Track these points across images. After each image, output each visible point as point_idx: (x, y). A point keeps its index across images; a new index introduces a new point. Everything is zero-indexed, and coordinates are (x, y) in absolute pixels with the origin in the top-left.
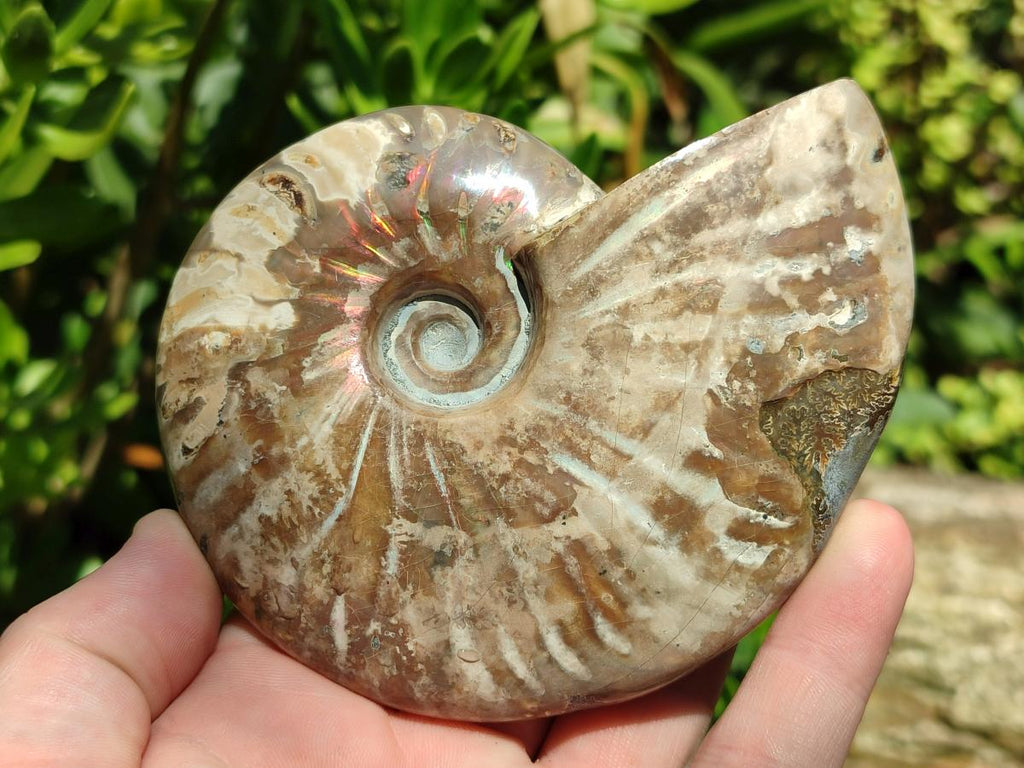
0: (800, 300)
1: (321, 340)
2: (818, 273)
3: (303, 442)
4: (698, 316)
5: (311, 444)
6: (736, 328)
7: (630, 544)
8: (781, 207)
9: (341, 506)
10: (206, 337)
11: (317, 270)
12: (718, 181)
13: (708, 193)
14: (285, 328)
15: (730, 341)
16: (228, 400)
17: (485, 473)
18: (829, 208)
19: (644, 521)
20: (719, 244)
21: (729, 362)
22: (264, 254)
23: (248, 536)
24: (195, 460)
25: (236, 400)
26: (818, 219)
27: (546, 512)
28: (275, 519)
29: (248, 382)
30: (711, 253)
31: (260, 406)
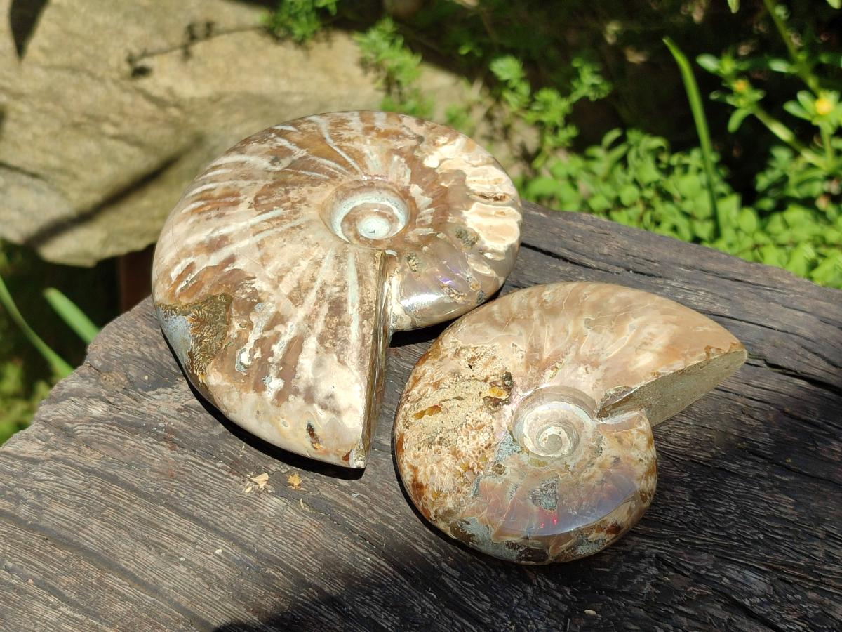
0: (265, 338)
2: (272, 354)
3: (369, 142)
4: (291, 289)
5: (366, 144)
6: (273, 302)
7: (220, 222)
8: (314, 353)
9: (329, 141)
11: (443, 184)
12: (347, 331)
13: (344, 322)
14: (425, 160)
15: (270, 297)
16: (411, 132)
17: (296, 187)
18: (298, 378)
19: (224, 231)
20: (317, 316)
21: (261, 292)
22: (468, 173)
23: (349, 117)
25: (408, 133)
26: (297, 369)
27: (260, 198)
28: (346, 124)
29: (413, 140)
30: (315, 309)
31: (398, 138)
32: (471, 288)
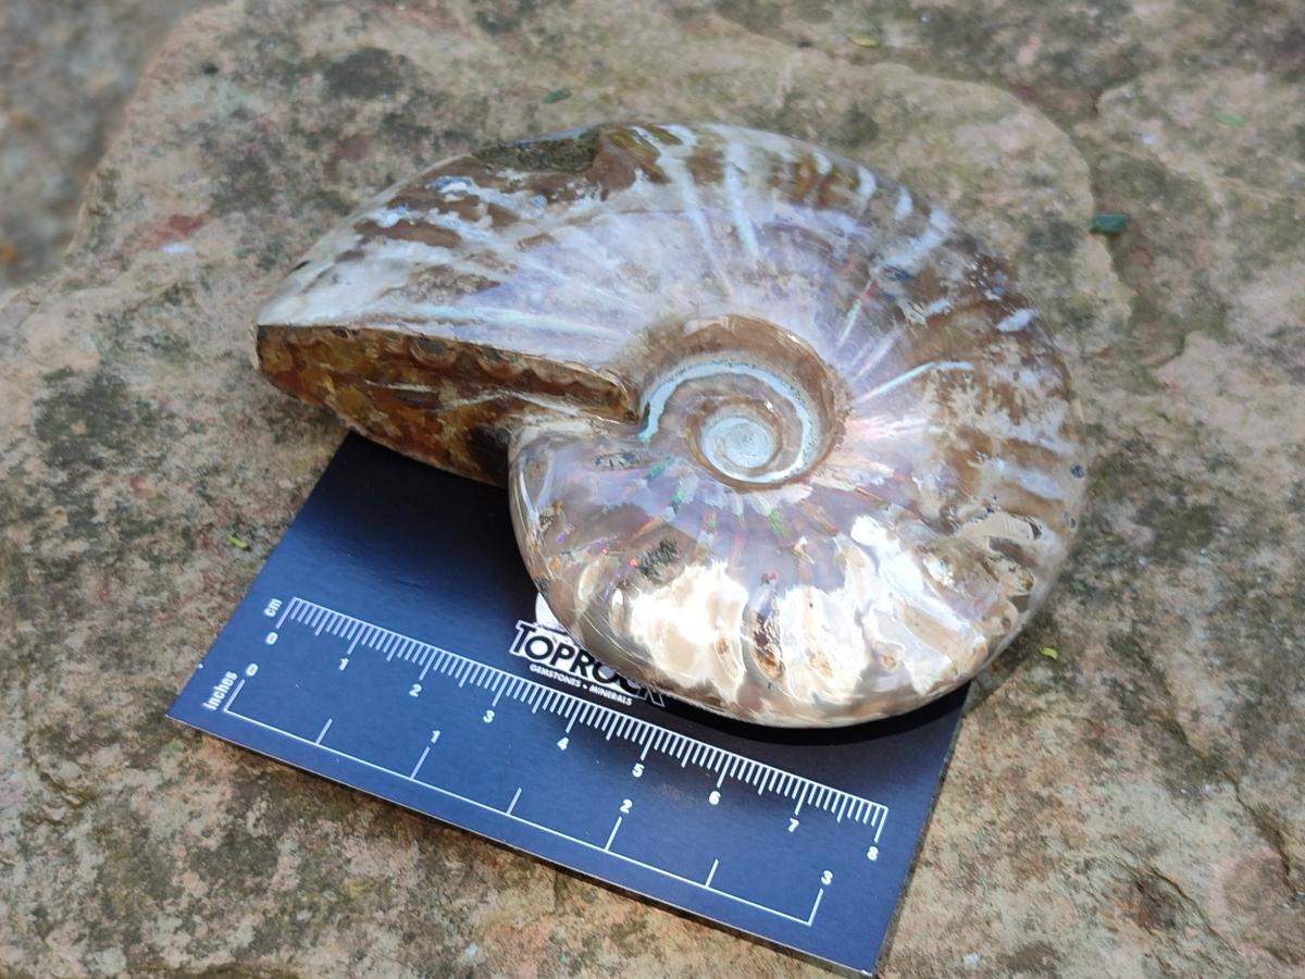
0: (475, 206)
1: (852, 487)
2: (443, 212)
3: (935, 430)
5: (931, 423)
6: (541, 217)
7: (756, 179)
8: (418, 260)
9: (946, 366)
10: (945, 583)
11: (803, 541)
12: (442, 301)
13: (460, 298)
14: (873, 520)
15: (554, 214)
16: (969, 516)
17: (816, 289)
18: (385, 242)
19: (732, 180)
20: (488, 266)
21: (570, 204)
22: (836, 595)
23: (1038, 428)
24: (1036, 516)
25: (962, 511)
27: (797, 233)
28: (1006, 411)
29: (941, 512)
30: (503, 265)
31: (947, 485)
32: (551, 559)
